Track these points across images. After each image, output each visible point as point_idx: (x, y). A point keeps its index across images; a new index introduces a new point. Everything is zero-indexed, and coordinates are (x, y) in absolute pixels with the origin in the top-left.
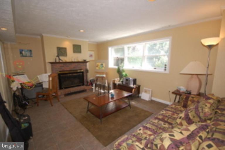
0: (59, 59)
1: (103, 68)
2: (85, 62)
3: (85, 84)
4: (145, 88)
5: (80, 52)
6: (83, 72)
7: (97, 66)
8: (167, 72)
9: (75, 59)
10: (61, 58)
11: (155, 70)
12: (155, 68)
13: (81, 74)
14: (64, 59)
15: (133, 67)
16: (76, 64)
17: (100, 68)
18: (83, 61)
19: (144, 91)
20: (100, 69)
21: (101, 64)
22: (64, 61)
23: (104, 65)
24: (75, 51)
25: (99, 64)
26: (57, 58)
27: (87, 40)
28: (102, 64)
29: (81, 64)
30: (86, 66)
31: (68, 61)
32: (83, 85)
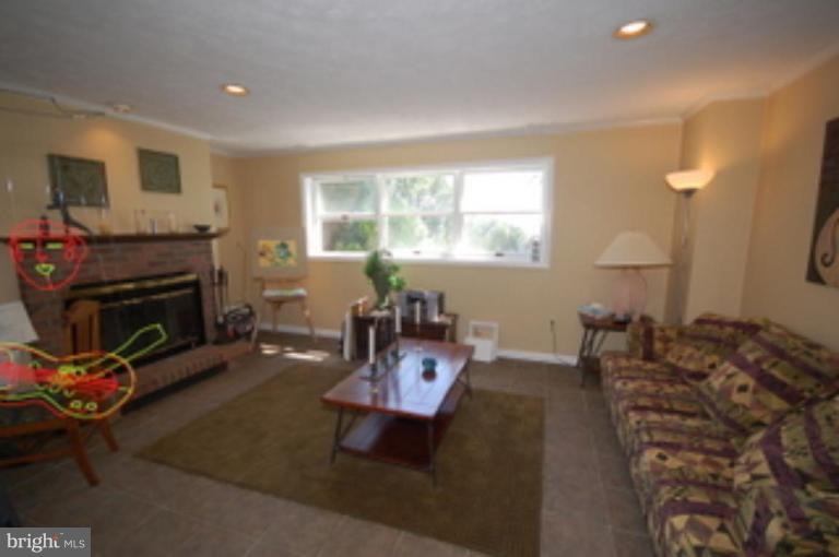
0: (68, 221)
1: (291, 261)
2: (202, 234)
3: (211, 334)
4: (473, 323)
5: (175, 188)
6: (196, 285)
7: (262, 254)
8: (543, 263)
9: (153, 223)
10: (75, 213)
11: (499, 259)
12: (499, 255)
13: (189, 291)
14: (93, 220)
15: (417, 253)
16: (164, 247)
17: (278, 260)
18: (195, 231)
19: (471, 330)
20: (277, 264)
21: (278, 242)
22: (96, 232)
23: (292, 246)
24: (147, 184)
25: (273, 244)
26: (55, 217)
27: (207, 137)
28: (284, 246)
29: (188, 246)
30: (209, 252)
31: (117, 231)
32: (202, 341)
